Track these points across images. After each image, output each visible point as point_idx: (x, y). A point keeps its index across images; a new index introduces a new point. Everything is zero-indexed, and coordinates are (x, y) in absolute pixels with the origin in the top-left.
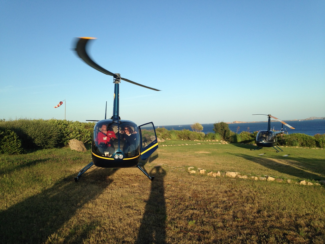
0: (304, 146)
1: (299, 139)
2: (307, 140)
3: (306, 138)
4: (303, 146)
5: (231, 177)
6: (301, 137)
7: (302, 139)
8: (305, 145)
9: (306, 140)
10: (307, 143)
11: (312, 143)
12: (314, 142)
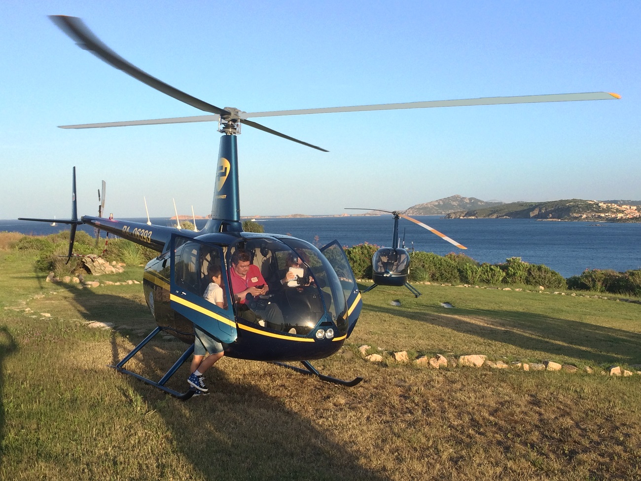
0: (437, 280)
1: (426, 266)
2: (442, 268)
3: (440, 263)
4: (433, 280)
5: (472, 365)
6: (430, 261)
7: (432, 265)
8: (440, 279)
9: (439, 268)
10: (442, 275)
11: (452, 274)
12: (456, 271)
